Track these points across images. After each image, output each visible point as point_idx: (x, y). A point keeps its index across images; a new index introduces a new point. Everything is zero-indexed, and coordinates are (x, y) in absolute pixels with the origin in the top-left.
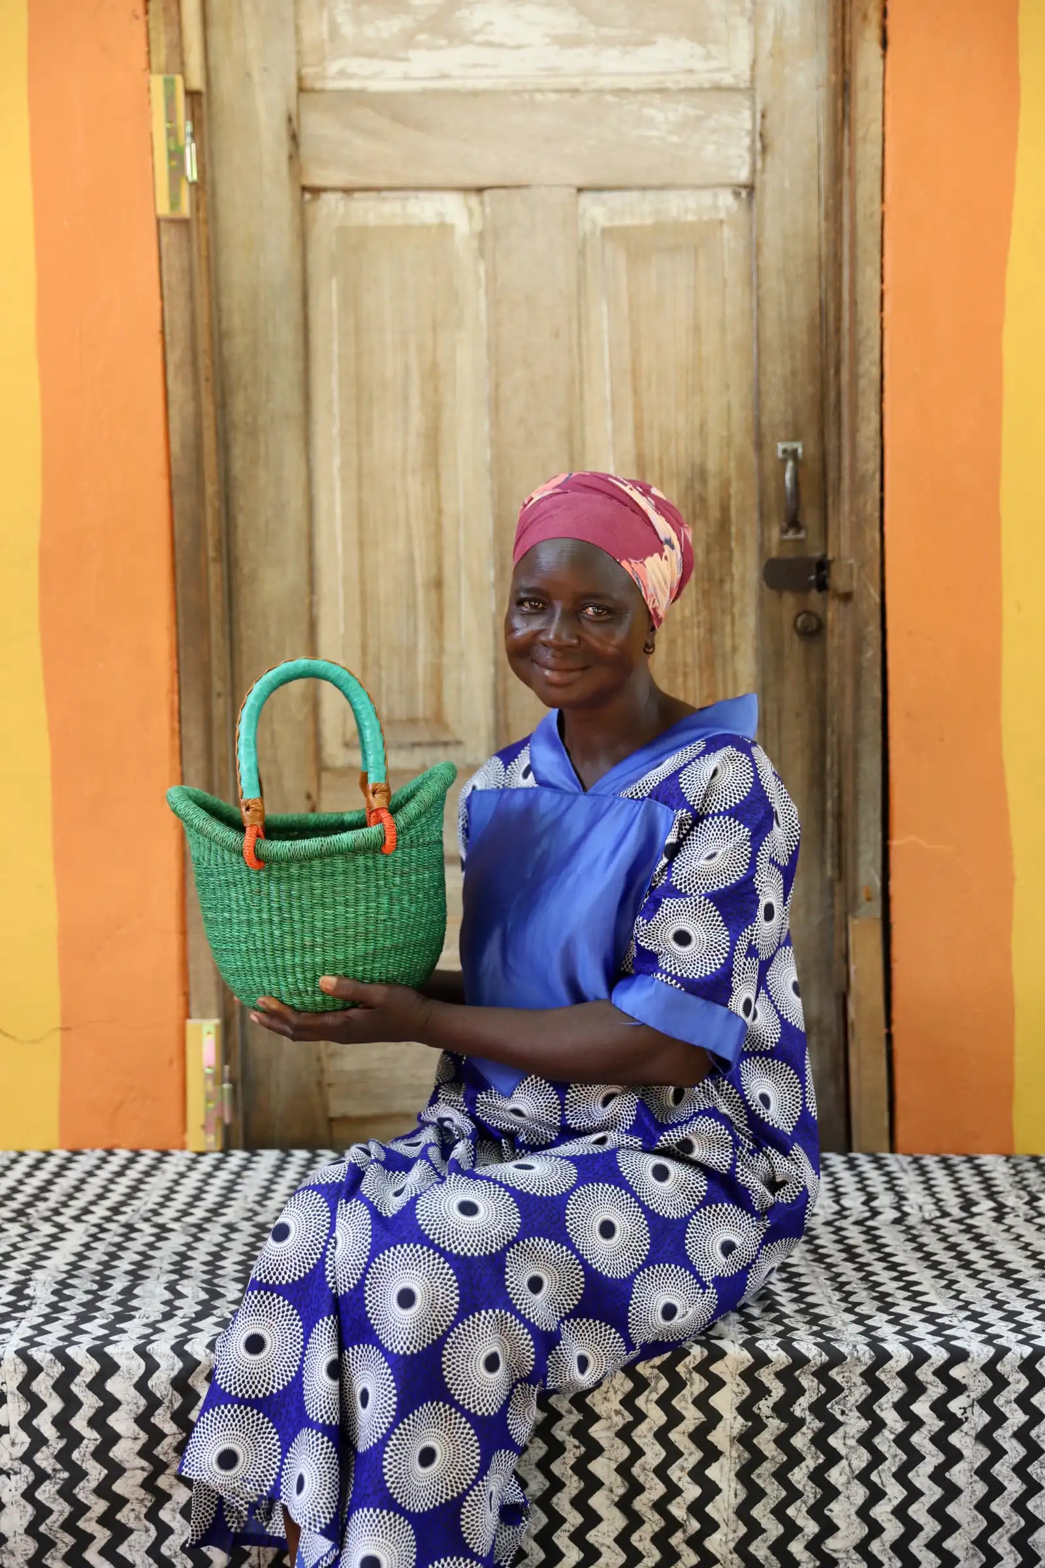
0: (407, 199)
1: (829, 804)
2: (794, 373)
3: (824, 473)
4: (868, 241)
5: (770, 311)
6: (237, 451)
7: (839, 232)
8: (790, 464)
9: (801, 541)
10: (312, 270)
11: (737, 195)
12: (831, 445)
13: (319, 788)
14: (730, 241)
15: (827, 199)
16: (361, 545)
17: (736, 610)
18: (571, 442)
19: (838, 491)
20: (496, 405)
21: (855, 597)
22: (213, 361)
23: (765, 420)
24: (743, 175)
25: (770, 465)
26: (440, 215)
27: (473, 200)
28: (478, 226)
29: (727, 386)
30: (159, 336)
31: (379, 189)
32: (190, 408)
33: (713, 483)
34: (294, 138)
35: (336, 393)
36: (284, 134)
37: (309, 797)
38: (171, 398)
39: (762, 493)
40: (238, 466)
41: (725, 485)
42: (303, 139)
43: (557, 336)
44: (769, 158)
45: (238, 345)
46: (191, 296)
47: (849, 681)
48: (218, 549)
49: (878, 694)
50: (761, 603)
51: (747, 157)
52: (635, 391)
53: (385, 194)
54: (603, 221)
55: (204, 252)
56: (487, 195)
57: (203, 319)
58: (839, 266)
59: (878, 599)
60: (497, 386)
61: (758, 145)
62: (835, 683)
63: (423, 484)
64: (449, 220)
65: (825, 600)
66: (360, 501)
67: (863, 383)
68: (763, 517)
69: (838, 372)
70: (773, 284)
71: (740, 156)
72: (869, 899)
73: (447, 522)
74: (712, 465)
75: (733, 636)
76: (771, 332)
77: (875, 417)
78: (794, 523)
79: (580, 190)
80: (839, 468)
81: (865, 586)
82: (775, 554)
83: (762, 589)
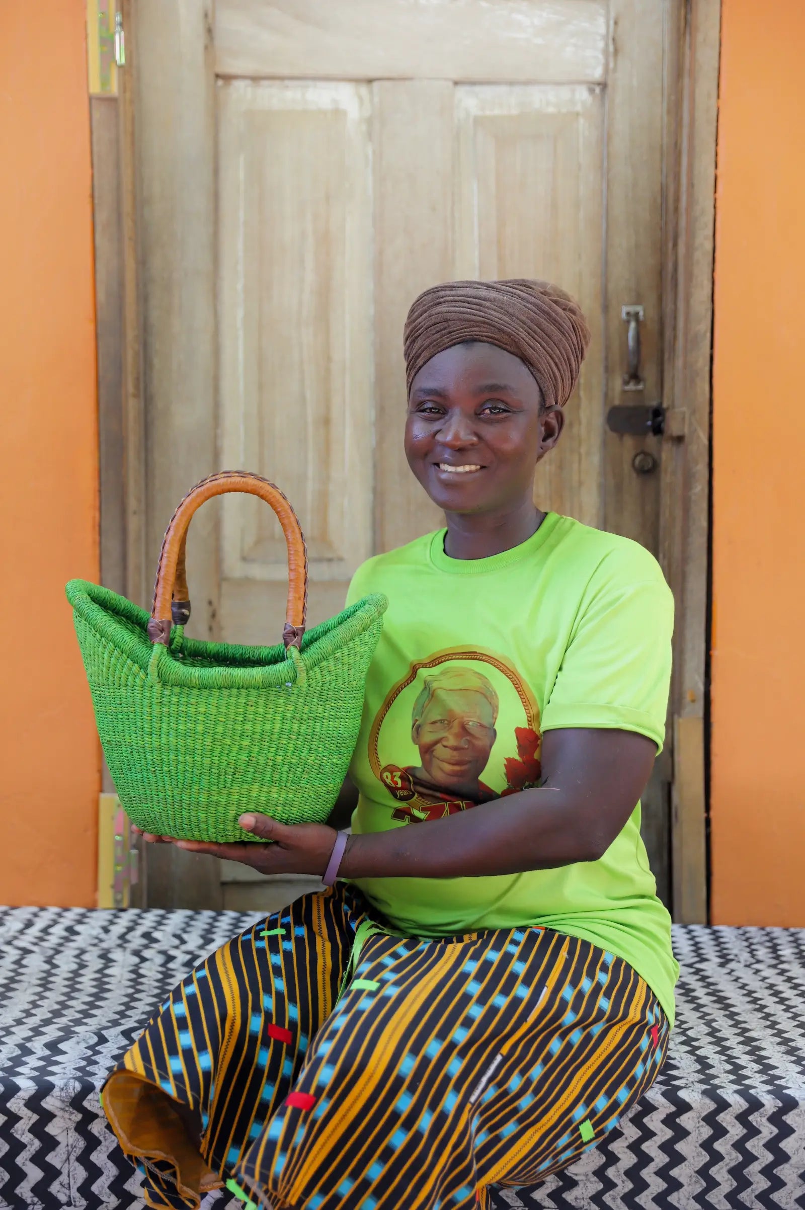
0: (306, 87)
3: (661, 333)
4: (705, 132)
5: (618, 192)
6: (154, 302)
7: (678, 124)
8: (633, 325)
9: (640, 392)
10: (222, 148)
11: (591, 91)
12: (669, 308)
13: (219, 596)
14: (584, 130)
15: (668, 96)
16: (261, 387)
17: (583, 450)
19: (673, 349)
20: (379, 268)
21: (687, 439)
22: (135, 223)
23: (611, 286)
24: (597, 73)
25: (614, 325)
26: (335, 101)
27: (364, 90)
28: (367, 112)
29: (579, 257)
30: (88, 200)
31: (282, 78)
32: (115, 262)
34: (210, 31)
35: (241, 255)
36: (200, 29)
37: (210, 603)
38: (98, 253)
39: (608, 348)
40: (155, 315)
42: (217, 32)
43: (433, 209)
44: (620, 60)
45: (157, 210)
46: (118, 165)
47: (679, 513)
48: (137, 387)
49: (705, 524)
50: (605, 444)
51: (601, 57)
53: (287, 82)
54: (475, 111)
55: (129, 128)
56: (376, 85)
57: (127, 185)
58: (678, 154)
59: (706, 442)
60: (381, 252)
61: (611, 48)
62: (666, 514)
63: (315, 336)
64: (341, 106)
65: (660, 443)
66: (260, 347)
67: (698, 255)
68: (607, 369)
69: (675, 245)
70: (621, 169)
71: (595, 57)
72: (692, 701)
73: (335, 369)
75: (580, 472)
76: (618, 210)
77: (708, 284)
78: (635, 376)
79: (456, 83)
80: (675, 328)
81: (696, 430)
82: (617, 402)
83: (605, 432)
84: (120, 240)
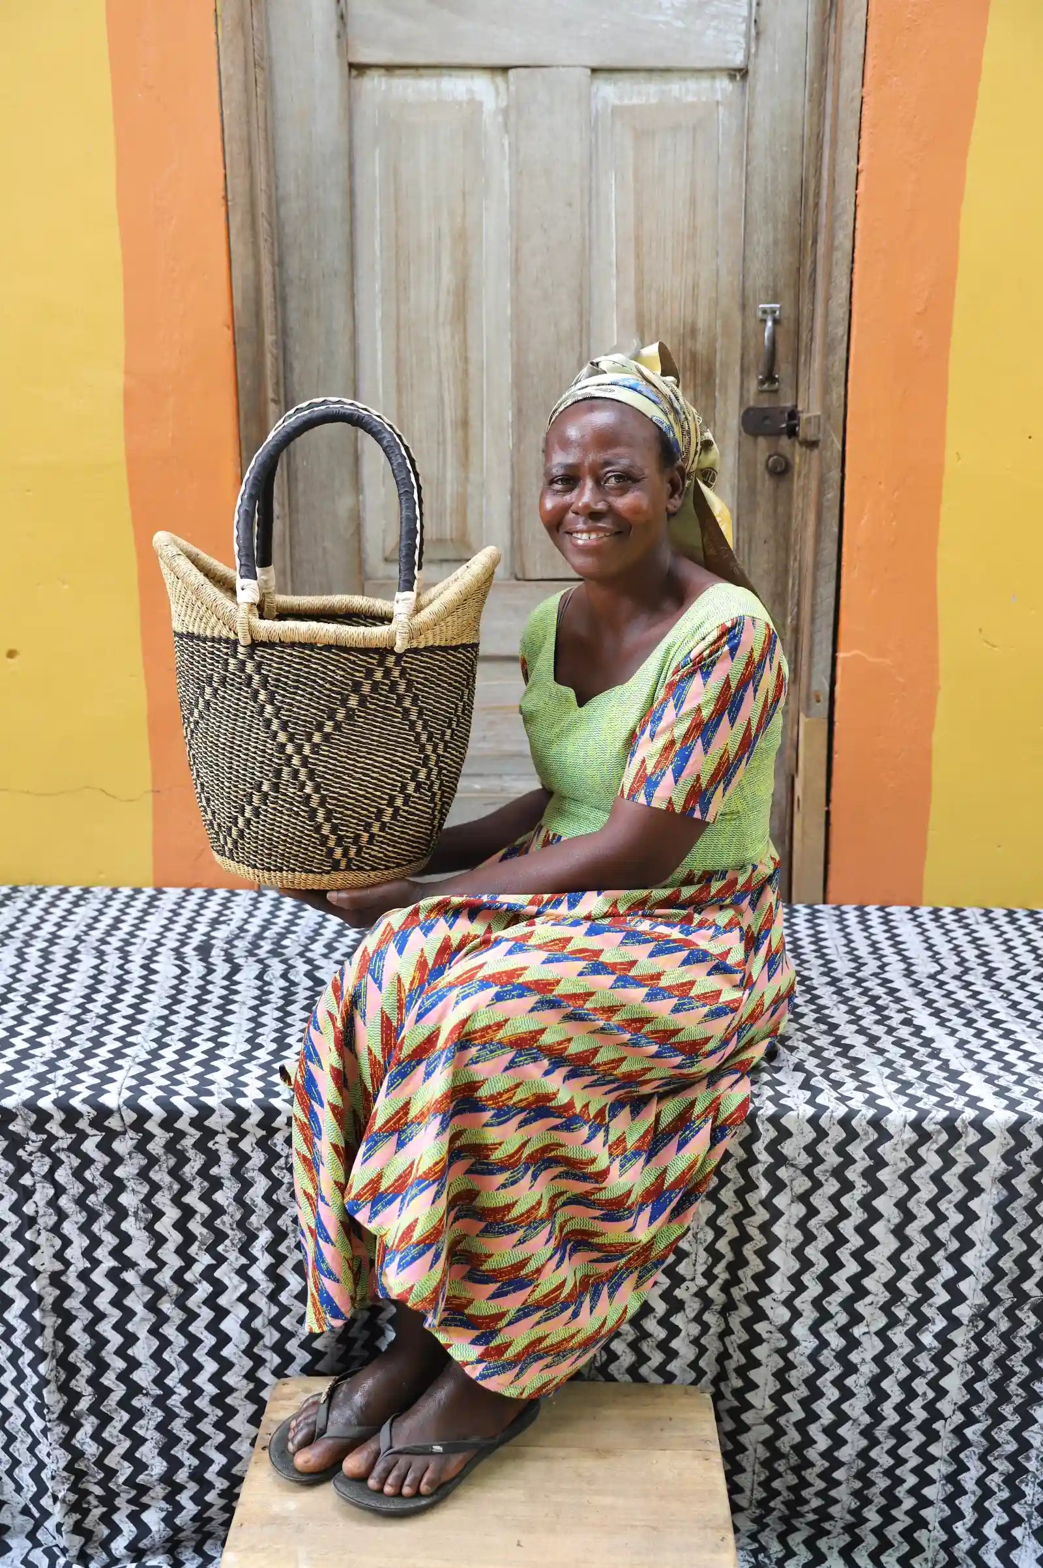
0: (441, 76)
1: (789, 620)
2: (776, 243)
3: (798, 334)
4: (848, 123)
5: (757, 186)
6: (292, 304)
7: (821, 116)
8: (770, 324)
9: (776, 391)
10: (357, 142)
11: (732, 77)
12: (805, 311)
14: (724, 121)
15: (812, 83)
16: (399, 389)
18: (580, 300)
19: (809, 351)
20: (516, 269)
21: (820, 444)
22: (270, 224)
23: (749, 284)
24: (738, 60)
25: (752, 324)
26: (470, 91)
27: (499, 79)
28: (504, 104)
29: (717, 254)
30: (223, 201)
31: (417, 68)
32: (250, 267)
33: (701, 338)
35: (378, 253)
36: (333, 17)
38: (233, 257)
39: (744, 348)
40: (294, 318)
41: (712, 342)
42: (350, 20)
43: (570, 205)
44: (762, 45)
45: (292, 209)
46: (251, 165)
47: (811, 518)
48: (276, 392)
49: (836, 529)
50: (740, 445)
51: (742, 40)
52: (638, 256)
53: (422, 71)
54: (614, 100)
55: (261, 124)
56: (511, 72)
57: (261, 185)
58: (820, 148)
59: (840, 447)
60: (517, 250)
61: (753, 32)
62: (799, 518)
63: (453, 337)
64: (478, 98)
65: (793, 445)
66: (398, 350)
67: (838, 255)
68: (744, 370)
69: (815, 242)
70: (762, 162)
71: (738, 42)
72: (818, 701)
73: (472, 369)
74: (701, 323)
76: (756, 206)
77: (846, 285)
78: (770, 377)
79: (594, 70)
80: (811, 330)
81: (830, 436)
82: (752, 404)
83: (740, 433)
84: (255, 243)
